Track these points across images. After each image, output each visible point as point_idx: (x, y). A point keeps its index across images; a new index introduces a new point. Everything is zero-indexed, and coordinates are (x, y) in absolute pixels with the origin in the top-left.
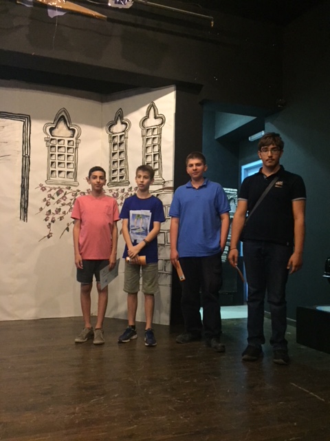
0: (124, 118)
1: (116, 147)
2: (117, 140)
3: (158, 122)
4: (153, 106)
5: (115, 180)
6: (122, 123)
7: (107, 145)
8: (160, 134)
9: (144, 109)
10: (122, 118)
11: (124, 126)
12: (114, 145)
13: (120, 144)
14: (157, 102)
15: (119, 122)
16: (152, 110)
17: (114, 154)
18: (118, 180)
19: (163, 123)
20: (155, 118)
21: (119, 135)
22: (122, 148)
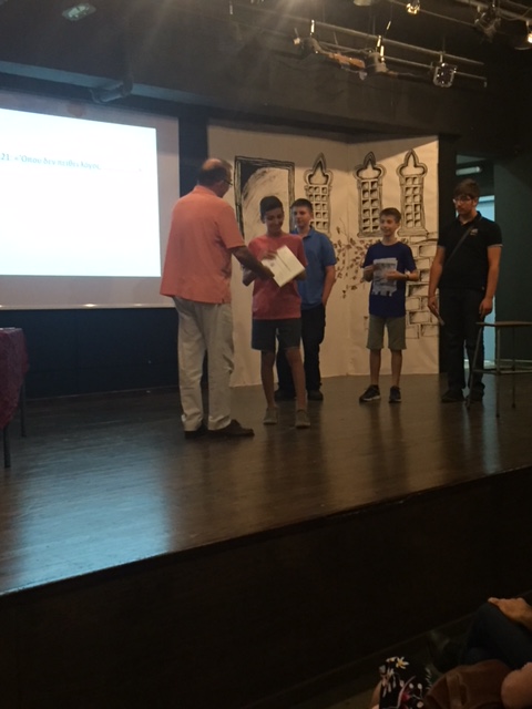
0: (378, 163)
1: (367, 195)
2: (368, 187)
3: (419, 171)
4: (413, 153)
5: (367, 230)
6: (374, 169)
7: (356, 192)
8: (422, 184)
9: (402, 156)
10: (373, 163)
11: (377, 172)
12: (364, 192)
13: (372, 191)
14: (416, 150)
15: (370, 167)
16: (411, 158)
17: (364, 202)
18: (371, 230)
19: (424, 172)
20: (415, 166)
21: (370, 181)
22: (375, 195)
